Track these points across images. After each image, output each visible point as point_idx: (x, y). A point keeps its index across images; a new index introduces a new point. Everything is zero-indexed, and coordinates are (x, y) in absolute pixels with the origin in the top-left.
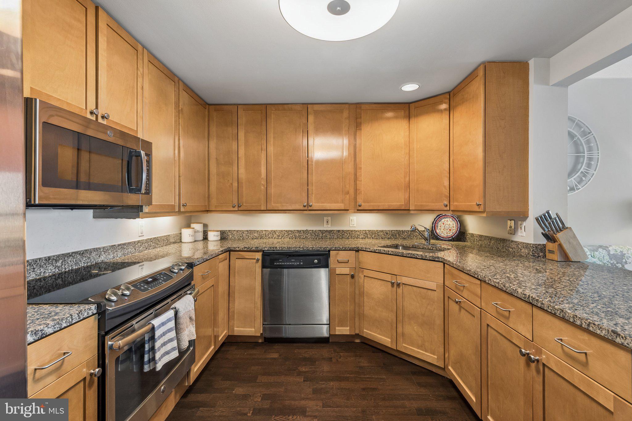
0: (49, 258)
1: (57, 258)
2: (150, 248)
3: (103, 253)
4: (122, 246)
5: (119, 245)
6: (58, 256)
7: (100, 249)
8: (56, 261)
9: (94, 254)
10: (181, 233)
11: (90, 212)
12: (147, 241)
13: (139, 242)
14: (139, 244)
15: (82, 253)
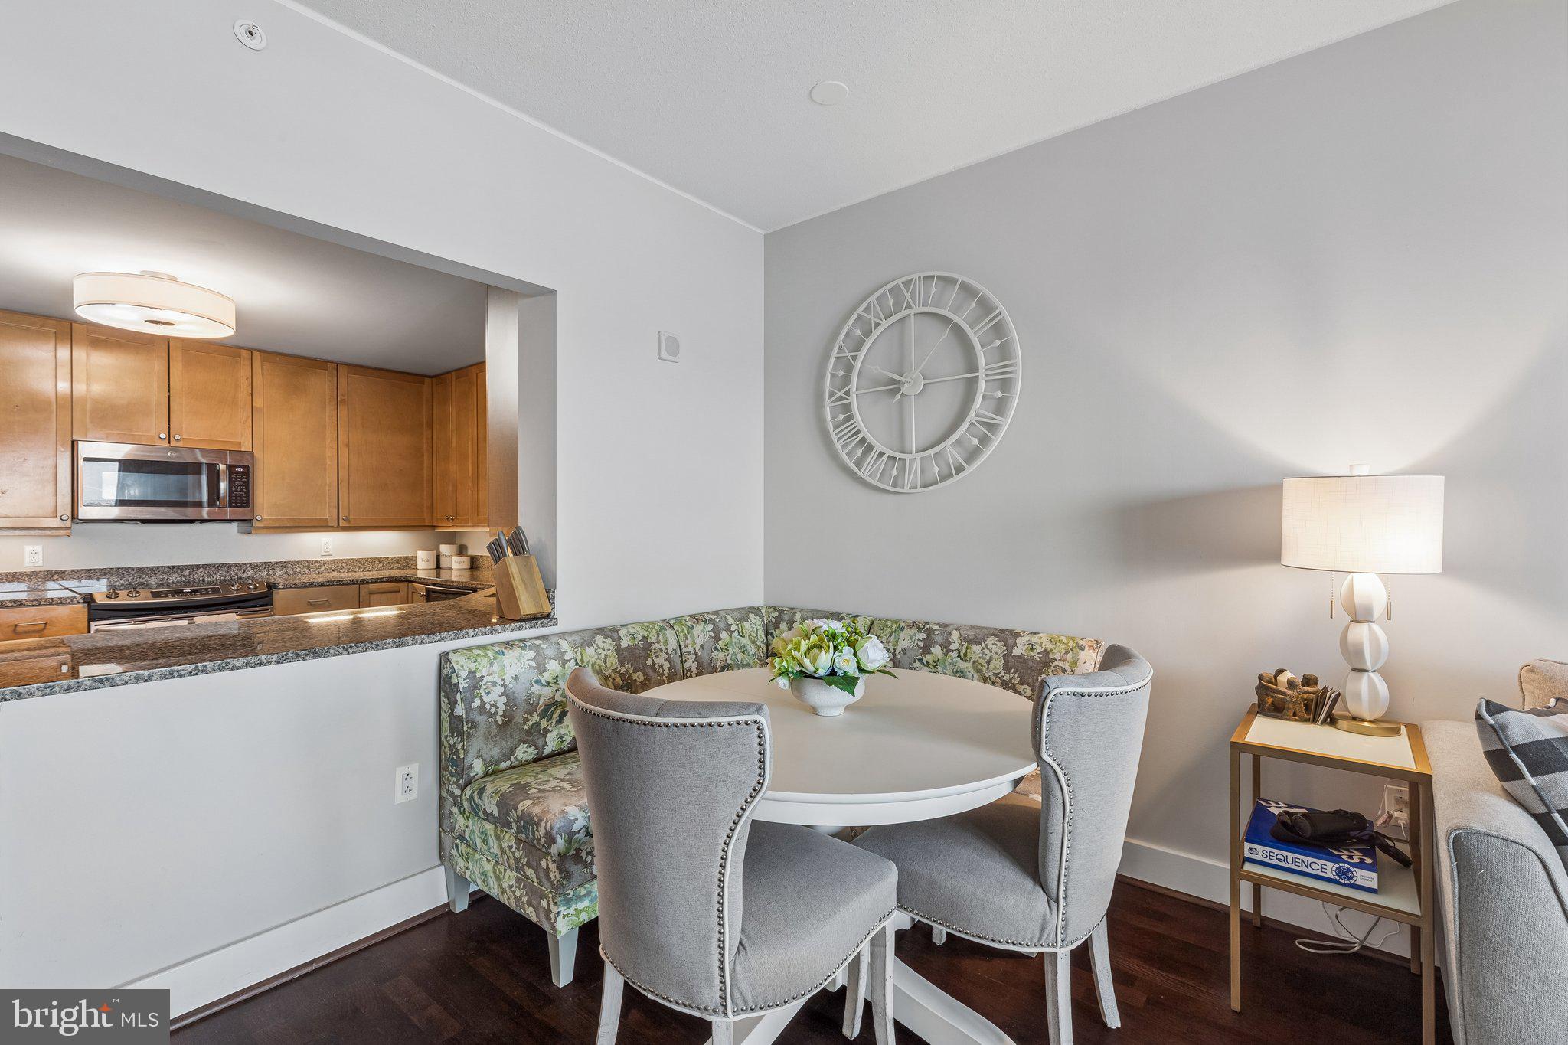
0: (173, 567)
1: (184, 568)
2: (342, 571)
3: (250, 569)
4: (284, 565)
5: (277, 563)
6: (185, 566)
7: (245, 564)
8: (182, 570)
9: (235, 569)
10: (416, 557)
11: (236, 524)
12: (334, 562)
13: (316, 562)
14: (317, 564)
15: (218, 567)
